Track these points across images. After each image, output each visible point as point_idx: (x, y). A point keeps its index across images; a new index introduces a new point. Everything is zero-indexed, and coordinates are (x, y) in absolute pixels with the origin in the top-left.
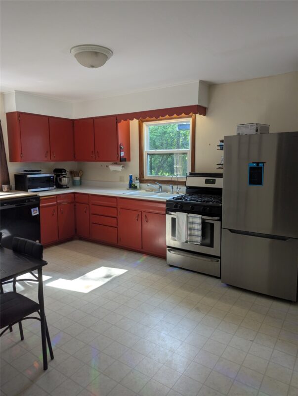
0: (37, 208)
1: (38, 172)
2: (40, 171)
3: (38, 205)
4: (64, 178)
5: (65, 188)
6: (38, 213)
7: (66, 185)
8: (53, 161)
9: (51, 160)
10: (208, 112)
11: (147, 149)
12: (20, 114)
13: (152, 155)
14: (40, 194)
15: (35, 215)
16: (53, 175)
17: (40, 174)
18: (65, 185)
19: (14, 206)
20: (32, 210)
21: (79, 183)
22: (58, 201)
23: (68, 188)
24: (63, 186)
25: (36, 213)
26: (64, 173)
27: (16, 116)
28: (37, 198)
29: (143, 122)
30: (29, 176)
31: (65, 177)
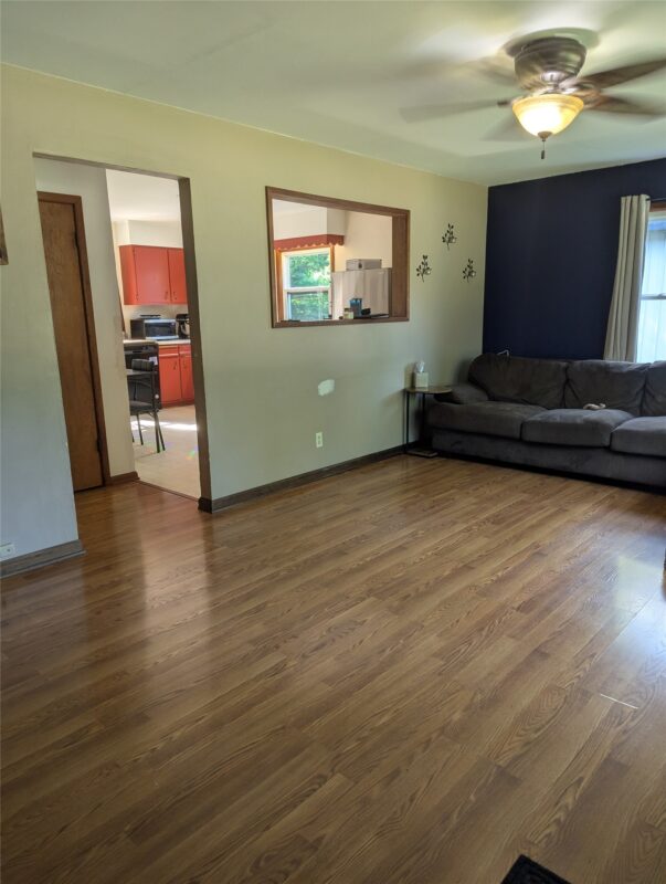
0: (156, 357)
1: (157, 317)
2: (160, 315)
3: (156, 354)
6: (157, 363)
8: (175, 303)
9: (172, 302)
10: (346, 240)
11: (287, 286)
12: (134, 247)
13: (292, 294)
14: (160, 343)
16: (174, 321)
19: (131, 352)
22: (181, 353)
27: (131, 250)
28: (155, 346)
29: (280, 252)
30: (146, 321)
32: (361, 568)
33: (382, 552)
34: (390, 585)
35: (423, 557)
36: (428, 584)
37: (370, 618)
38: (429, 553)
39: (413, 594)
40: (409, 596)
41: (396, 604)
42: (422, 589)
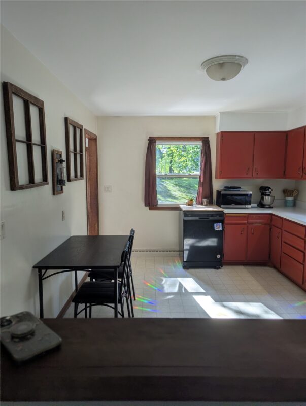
0: (221, 224)
1: (237, 189)
2: (240, 188)
3: (221, 221)
4: (267, 197)
5: (267, 208)
6: (221, 229)
7: (270, 205)
8: (256, 178)
9: (253, 177)
12: (223, 134)
15: (218, 230)
16: (251, 192)
17: (239, 191)
18: (267, 205)
19: (197, 218)
20: (215, 225)
21: (292, 204)
22: (249, 221)
23: (272, 208)
24: (265, 205)
25: (219, 228)
26: (267, 192)
27: (220, 136)
28: (223, 214)
30: (223, 193)
31: (269, 195)
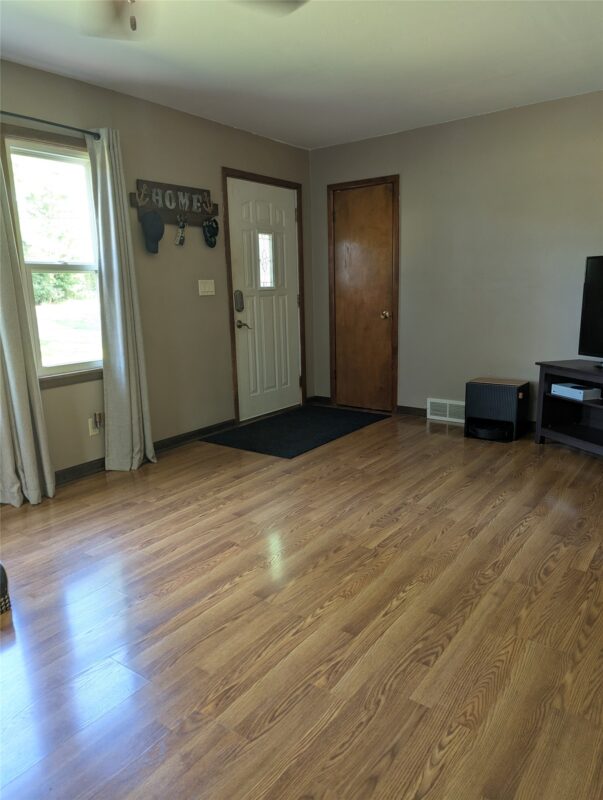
32: (398, 586)
33: (379, 618)
34: (357, 562)
35: (318, 611)
36: (315, 567)
37: (368, 530)
38: (309, 620)
39: (331, 554)
40: (335, 552)
41: (347, 543)
42: (321, 561)
